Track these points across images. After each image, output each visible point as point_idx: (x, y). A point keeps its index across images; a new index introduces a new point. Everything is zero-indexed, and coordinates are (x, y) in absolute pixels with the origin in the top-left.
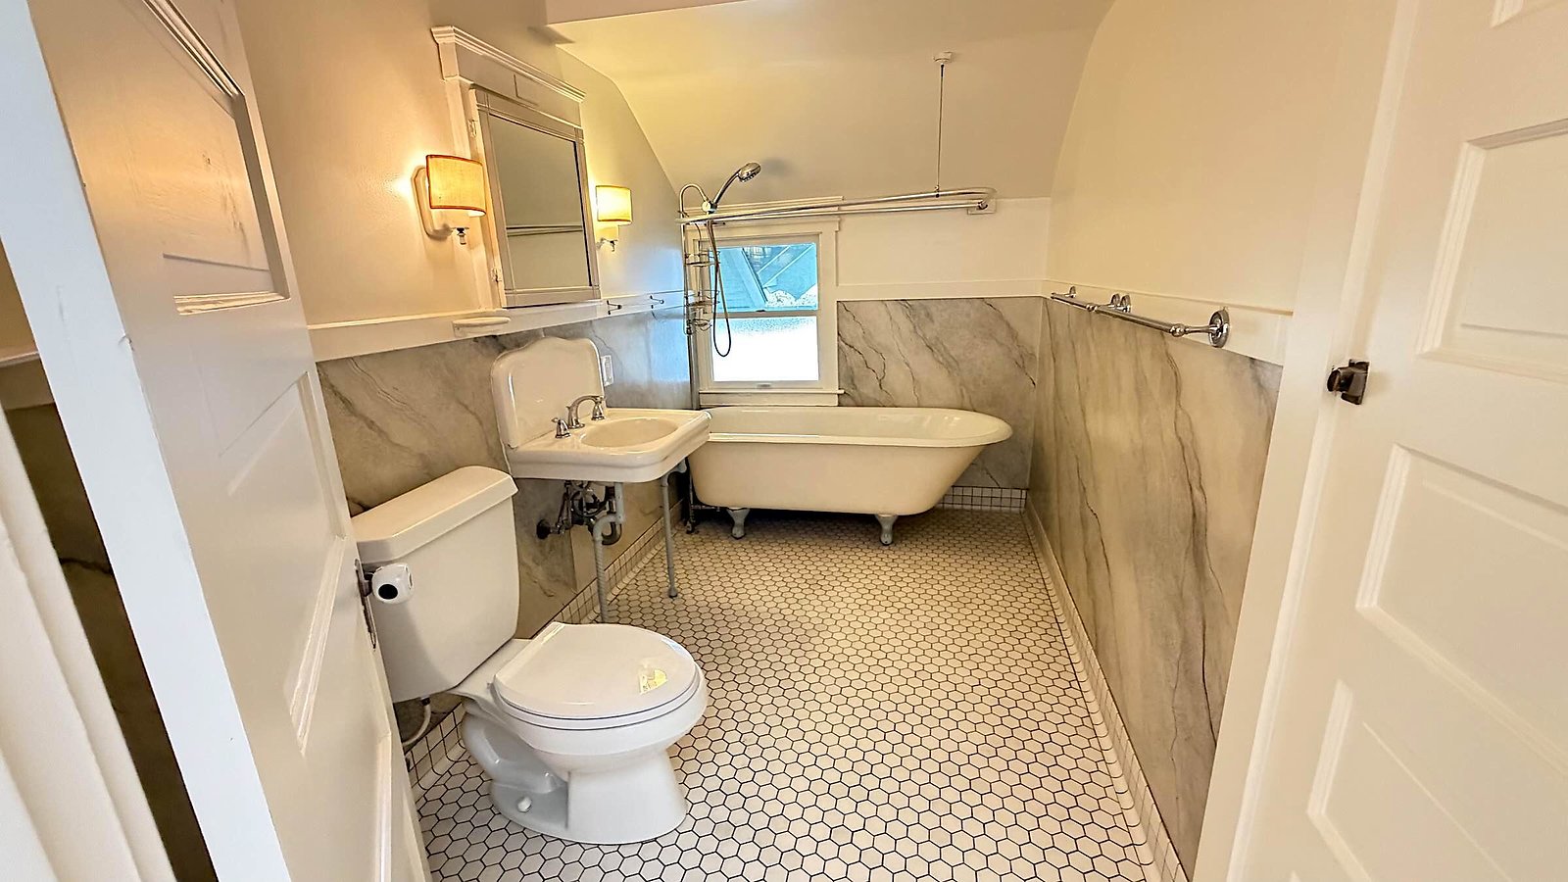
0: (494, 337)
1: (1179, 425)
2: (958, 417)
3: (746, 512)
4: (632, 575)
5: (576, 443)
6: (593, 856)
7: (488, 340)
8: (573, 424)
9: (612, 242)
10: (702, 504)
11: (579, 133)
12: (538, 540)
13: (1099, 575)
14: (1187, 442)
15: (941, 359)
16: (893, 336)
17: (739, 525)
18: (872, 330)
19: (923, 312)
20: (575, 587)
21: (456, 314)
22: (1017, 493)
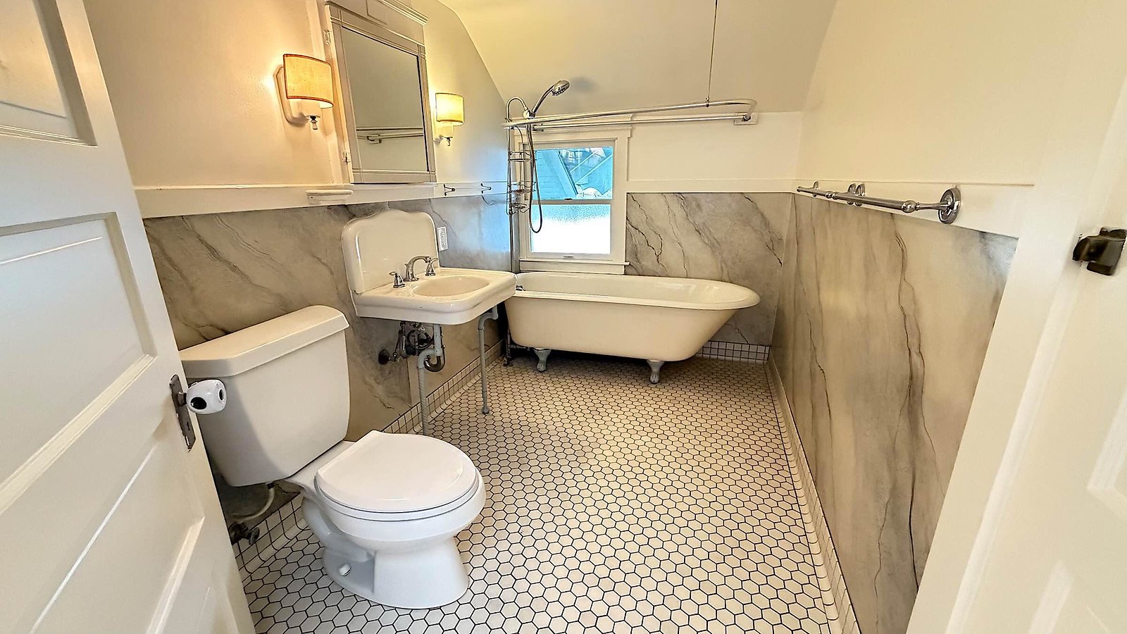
0: (345, 206)
1: (903, 297)
2: (717, 287)
3: (548, 353)
4: (458, 395)
5: (409, 292)
6: (390, 617)
7: (340, 208)
8: (410, 277)
9: (448, 138)
10: (516, 345)
11: (421, 49)
12: (379, 365)
13: (823, 422)
14: (909, 312)
15: (707, 242)
16: (668, 220)
17: (542, 362)
18: (653, 216)
19: (694, 203)
20: (410, 402)
21: (313, 186)
22: (761, 349)
